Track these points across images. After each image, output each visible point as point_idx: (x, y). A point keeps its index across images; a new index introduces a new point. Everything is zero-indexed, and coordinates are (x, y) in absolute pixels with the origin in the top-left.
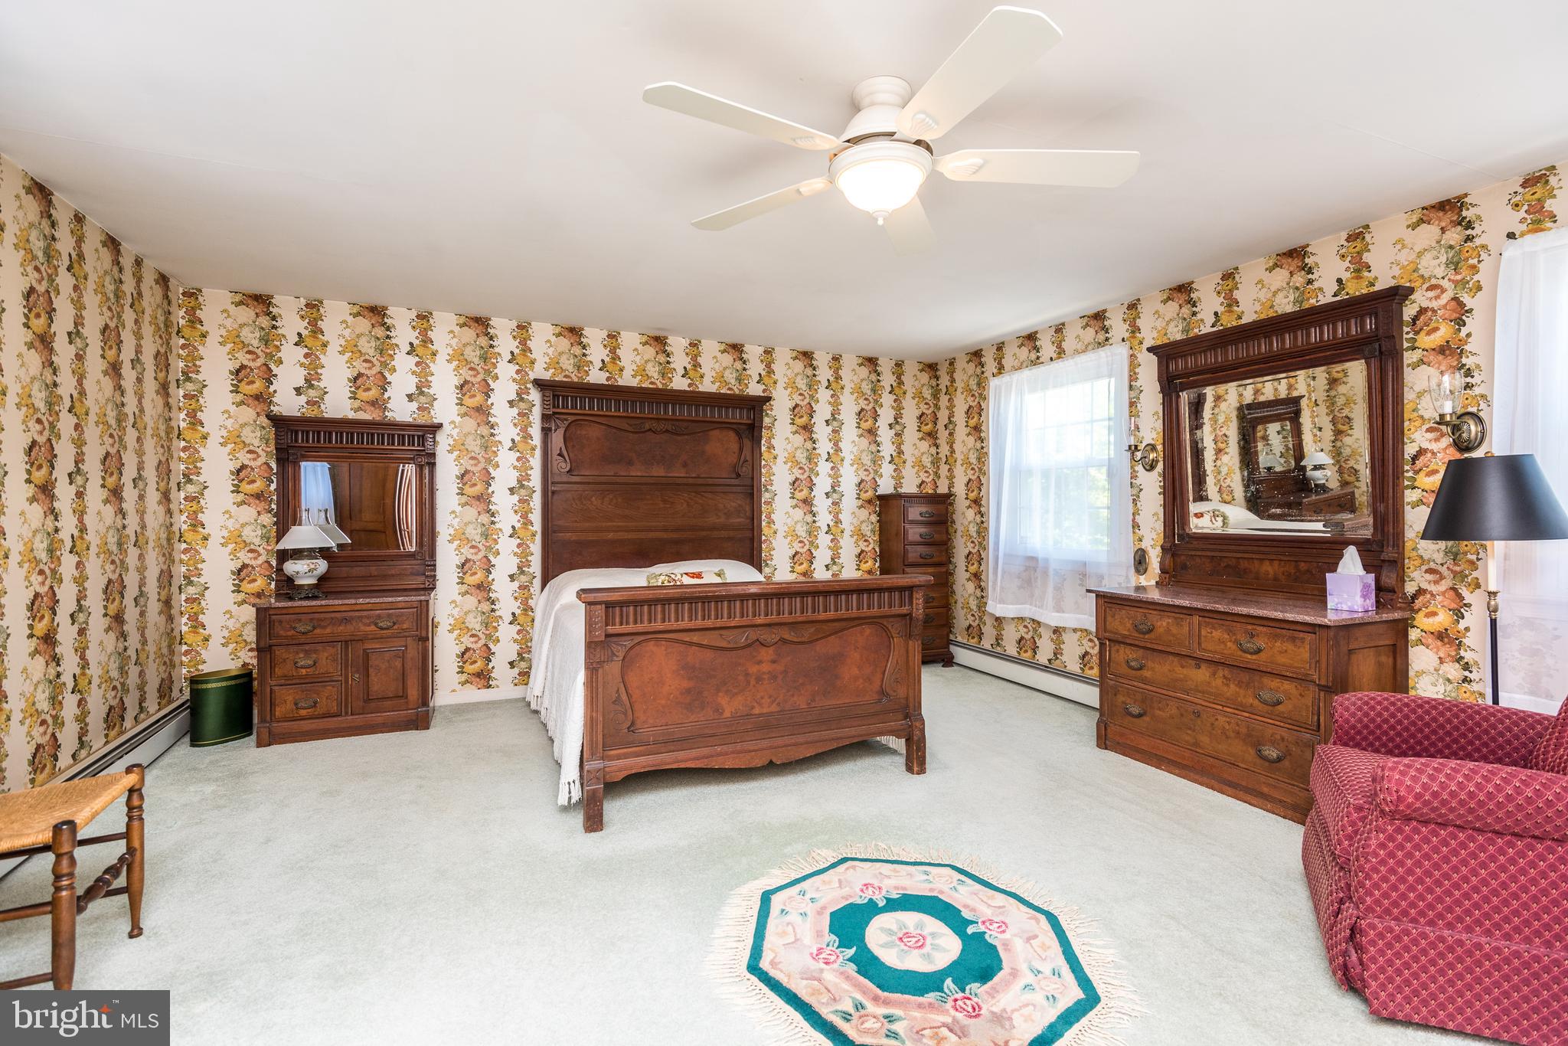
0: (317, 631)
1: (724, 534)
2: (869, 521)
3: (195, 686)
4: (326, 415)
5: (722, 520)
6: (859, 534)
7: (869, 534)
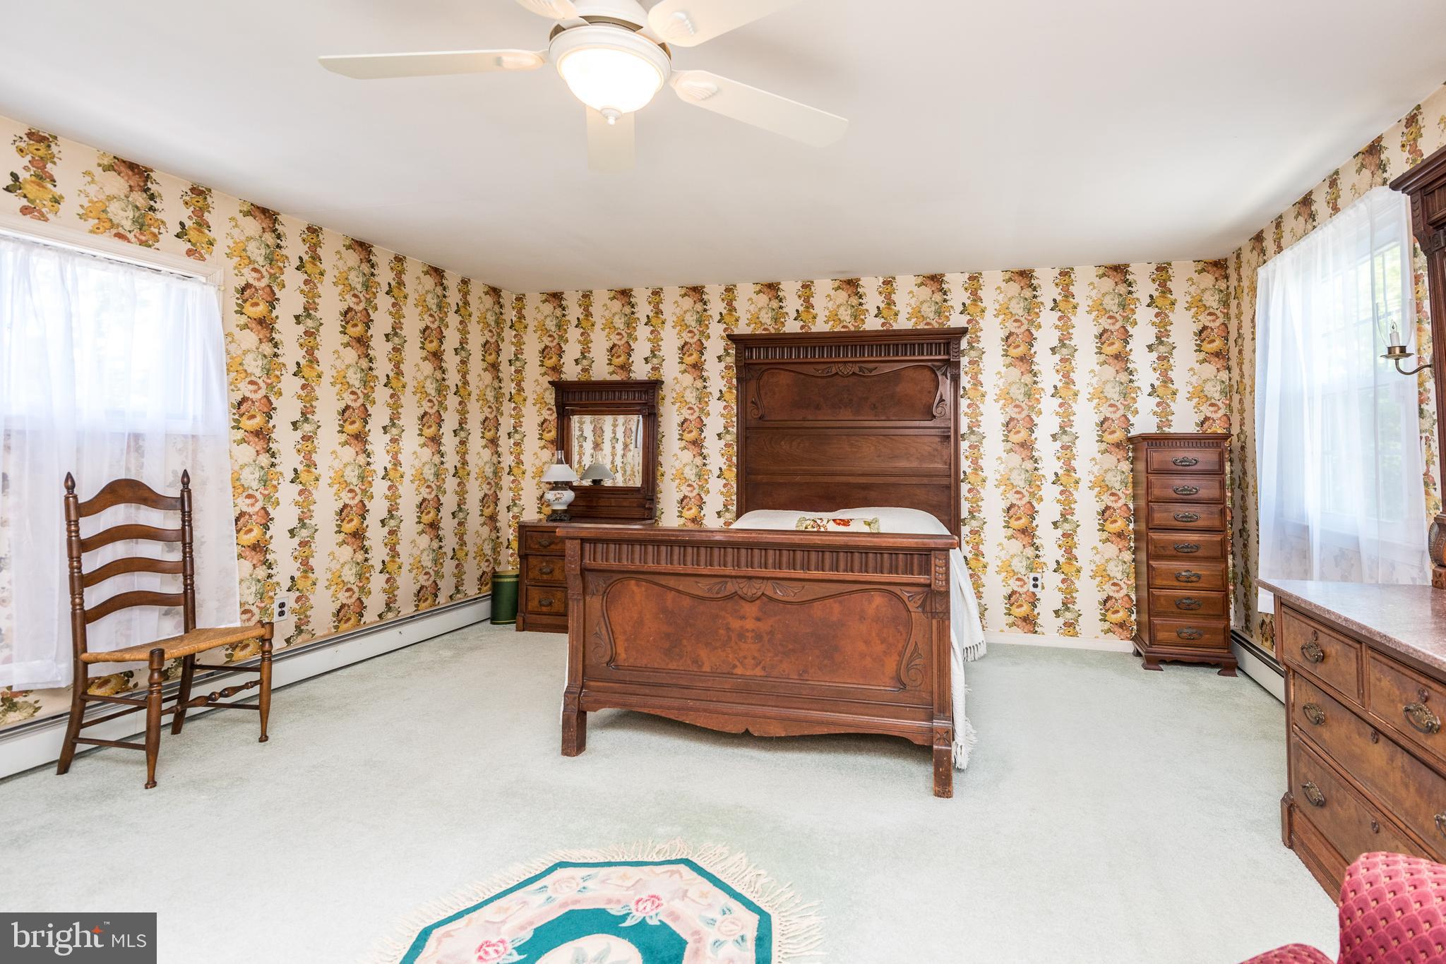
0: (553, 546)
1: (914, 480)
2: (1119, 470)
3: (496, 580)
4: (593, 379)
5: (915, 464)
6: (1102, 486)
7: (1117, 486)
